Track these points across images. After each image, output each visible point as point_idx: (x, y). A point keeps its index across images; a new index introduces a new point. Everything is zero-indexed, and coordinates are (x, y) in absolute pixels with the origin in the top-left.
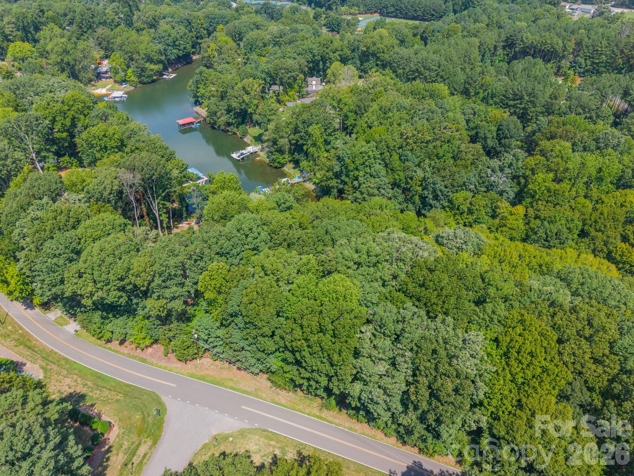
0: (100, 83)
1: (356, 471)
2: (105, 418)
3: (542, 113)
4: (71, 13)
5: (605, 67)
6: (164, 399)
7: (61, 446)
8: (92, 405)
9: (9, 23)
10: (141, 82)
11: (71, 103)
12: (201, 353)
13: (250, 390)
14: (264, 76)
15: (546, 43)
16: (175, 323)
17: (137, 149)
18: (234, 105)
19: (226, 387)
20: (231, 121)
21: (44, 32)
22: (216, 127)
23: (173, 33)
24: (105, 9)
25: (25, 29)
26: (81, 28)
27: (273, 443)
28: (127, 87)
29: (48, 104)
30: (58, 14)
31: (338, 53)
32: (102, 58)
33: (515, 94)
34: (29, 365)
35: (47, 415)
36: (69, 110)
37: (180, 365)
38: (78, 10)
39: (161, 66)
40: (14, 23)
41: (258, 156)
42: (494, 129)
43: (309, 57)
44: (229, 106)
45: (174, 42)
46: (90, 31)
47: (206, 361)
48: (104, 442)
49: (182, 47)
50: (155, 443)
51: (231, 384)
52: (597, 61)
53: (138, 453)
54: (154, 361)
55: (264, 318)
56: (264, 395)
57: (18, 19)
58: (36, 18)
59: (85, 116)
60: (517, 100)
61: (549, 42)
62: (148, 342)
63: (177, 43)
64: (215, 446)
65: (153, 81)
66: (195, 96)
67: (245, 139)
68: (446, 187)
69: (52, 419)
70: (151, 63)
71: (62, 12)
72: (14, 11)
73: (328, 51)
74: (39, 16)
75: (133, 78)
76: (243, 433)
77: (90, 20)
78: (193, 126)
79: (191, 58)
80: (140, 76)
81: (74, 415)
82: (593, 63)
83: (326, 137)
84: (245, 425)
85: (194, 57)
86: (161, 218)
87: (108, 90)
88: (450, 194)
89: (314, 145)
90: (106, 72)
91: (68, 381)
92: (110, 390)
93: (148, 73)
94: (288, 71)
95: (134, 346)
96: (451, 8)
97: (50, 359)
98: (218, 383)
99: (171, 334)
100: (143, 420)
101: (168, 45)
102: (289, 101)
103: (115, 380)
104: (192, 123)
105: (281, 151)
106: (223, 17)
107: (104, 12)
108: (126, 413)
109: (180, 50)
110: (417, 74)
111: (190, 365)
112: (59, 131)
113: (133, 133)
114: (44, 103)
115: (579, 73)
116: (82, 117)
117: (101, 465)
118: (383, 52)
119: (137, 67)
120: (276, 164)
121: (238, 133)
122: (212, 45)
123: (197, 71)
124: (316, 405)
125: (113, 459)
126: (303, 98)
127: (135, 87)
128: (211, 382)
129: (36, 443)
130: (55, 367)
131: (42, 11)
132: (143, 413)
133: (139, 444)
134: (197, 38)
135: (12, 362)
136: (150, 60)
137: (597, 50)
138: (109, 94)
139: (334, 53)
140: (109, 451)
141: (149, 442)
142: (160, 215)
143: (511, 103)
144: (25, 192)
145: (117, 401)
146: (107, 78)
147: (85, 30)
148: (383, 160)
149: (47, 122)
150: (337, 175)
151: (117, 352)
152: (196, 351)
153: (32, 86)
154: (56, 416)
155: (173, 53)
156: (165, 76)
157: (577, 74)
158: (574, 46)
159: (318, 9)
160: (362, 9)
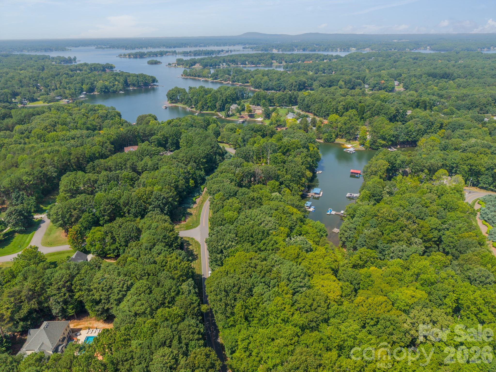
2: (187, 220)
6: (199, 226)
27: (197, 248)
28: (362, 148)
34: (196, 204)
50: (186, 230)
57: (347, 104)
64: (190, 239)
65: (378, 149)
71: (368, 104)
75: (368, 145)
78: (357, 175)
80: (372, 145)
87: (352, 146)
91: (195, 211)
92: (196, 217)
93: (377, 144)
100: (191, 225)
103: (200, 217)
108: (191, 222)
109: (410, 137)
119: (372, 140)
122: (424, 140)
130: (198, 208)
133: (184, 228)
136: (382, 138)
146: (358, 141)
155: (404, 138)
156: (389, 149)
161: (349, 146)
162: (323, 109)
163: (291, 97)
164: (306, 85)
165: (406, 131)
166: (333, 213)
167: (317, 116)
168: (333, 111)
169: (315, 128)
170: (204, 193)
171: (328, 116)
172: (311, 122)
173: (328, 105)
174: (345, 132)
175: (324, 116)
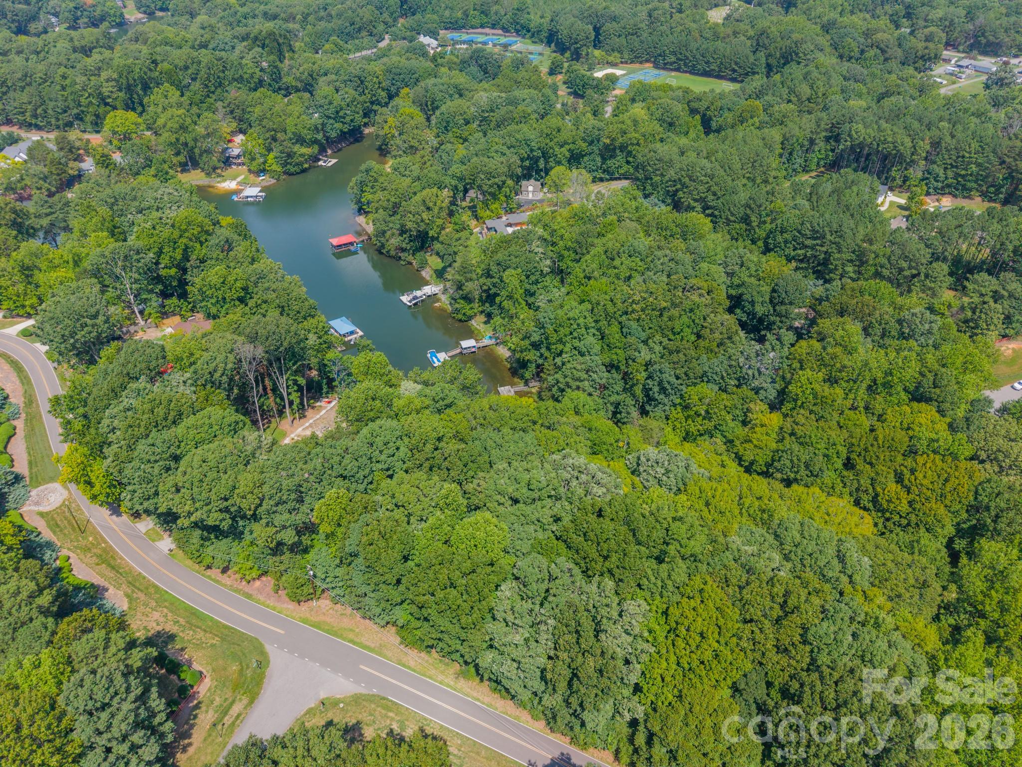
0: (229, 172)
1: (487, 758)
2: (196, 666)
3: (851, 261)
4: (195, 65)
5: (976, 182)
6: (268, 648)
7: (142, 698)
8: (182, 649)
9: (107, 81)
10: (285, 173)
11: (183, 227)
12: (318, 593)
13: (373, 645)
14: (453, 182)
15: (885, 142)
16: (288, 555)
17: (265, 302)
18: (409, 225)
19: (344, 639)
20: (404, 245)
21: (156, 96)
22: (384, 251)
23: (337, 99)
24: (242, 58)
25: (129, 89)
26: (207, 86)
27: (391, 714)
28: (266, 180)
29: (154, 228)
30: (176, 67)
31: (567, 147)
32: (233, 133)
33: (814, 231)
34: (111, 591)
35: (129, 662)
36: (181, 236)
37: (292, 606)
38: (205, 61)
39: (316, 149)
40: (114, 80)
41: (438, 300)
42: (766, 289)
43: (524, 152)
44: (403, 226)
45: (337, 112)
46: (219, 90)
47: (324, 603)
48: (193, 697)
49: (348, 119)
50: (251, 702)
51: (351, 636)
52: (963, 172)
53: (231, 712)
54: (262, 598)
55: (387, 563)
56: (389, 654)
57: (120, 74)
58: (145, 73)
59: (201, 244)
60: (815, 239)
61: (890, 139)
62: (255, 573)
63: (341, 114)
64: (321, 712)
65: (304, 171)
66: (359, 202)
67: (424, 273)
68: (678, 378)
69: (135, 667)
70: (302, 145)
71: (181, 64)
72: (115, 62)
73: (552, 144)
74: (150, 70)
75: (275, 167)
76: (357, 700)
77: (221, 75)
78: (352, 248)
79: (361, 133)
80: (285, 164)
81: (161, 660)
82: (957, 175)
83: (528, 287)
84: (361, 689)
85: (367, 131)
86: (291, 398)
87: (239, 183)
88: (683, 387)
89: (510, 297)
90: (238, 156)
91: (156, 615)
92: (205, 631)
93: (296, 160)
94: (490, 175)
95: (238, 576)
96: (763, 60)
97: (137, 584)
98: (335, 634)
99: (282, 568)
100: (241, 671)
101: (329, 117)
102: (490, 218)
103: (212, 620)
104: (351, 244)
105: (467, 299)
106: (412, 72)
107: (240, 64)
108: (221, 662)
109: (344, 123)
110: (679, 186)
111: (305, 607)
112: (166, 267)
113: (261, 277)
114: (149, 225)
115: (935, 189)
116: (198, 245)
117: (187, 723)
118: (638, 144)
119: (281, 152)
120: (460, 316)
121: (414, 262)
122: (391, 120)
123: (363, 167)
124: (451, 671)
125: (201, 716)
126: (511, 212)
127: (278, 180)
128: (327, 632)
129: (116, 694)
130: (142, 596)
131: (154, 62)
132: (241, 664)
133: (233, 702)
134: (372, 103)
135: (92, 585)
136: (300, 140)
137: (963, 157)
138: (241, 191)
139: (562, 146)
140: (197, 707)
141: (245, 701)
142: (289, 394)
143: (809, 242)
144: (118, 369)
145: (213, 645)
146: (239, 164)
147: (213, 89)
148: (599, 330)
149: (151, 255)
150: (536, 346)
151: (217, 581)
152: (311, 591)
153: (135, 199)
154: (139, 664)
155: (335, 128)
156: (321, 163)
157: (931, 190)
158: (928, 147)
159: (558, 56)
160: (626, 56)
161: (231, 185)
162: (51, 104)
165: (332, 110)
166: (442, 356)
167: (39, 128)
168: (91, 102)
169: (88, 165)
170: (47, 535)
171: (81, 119)
172: (61, 149)
173: (63, 88)
174: (197, 151)
175: (70, 125)
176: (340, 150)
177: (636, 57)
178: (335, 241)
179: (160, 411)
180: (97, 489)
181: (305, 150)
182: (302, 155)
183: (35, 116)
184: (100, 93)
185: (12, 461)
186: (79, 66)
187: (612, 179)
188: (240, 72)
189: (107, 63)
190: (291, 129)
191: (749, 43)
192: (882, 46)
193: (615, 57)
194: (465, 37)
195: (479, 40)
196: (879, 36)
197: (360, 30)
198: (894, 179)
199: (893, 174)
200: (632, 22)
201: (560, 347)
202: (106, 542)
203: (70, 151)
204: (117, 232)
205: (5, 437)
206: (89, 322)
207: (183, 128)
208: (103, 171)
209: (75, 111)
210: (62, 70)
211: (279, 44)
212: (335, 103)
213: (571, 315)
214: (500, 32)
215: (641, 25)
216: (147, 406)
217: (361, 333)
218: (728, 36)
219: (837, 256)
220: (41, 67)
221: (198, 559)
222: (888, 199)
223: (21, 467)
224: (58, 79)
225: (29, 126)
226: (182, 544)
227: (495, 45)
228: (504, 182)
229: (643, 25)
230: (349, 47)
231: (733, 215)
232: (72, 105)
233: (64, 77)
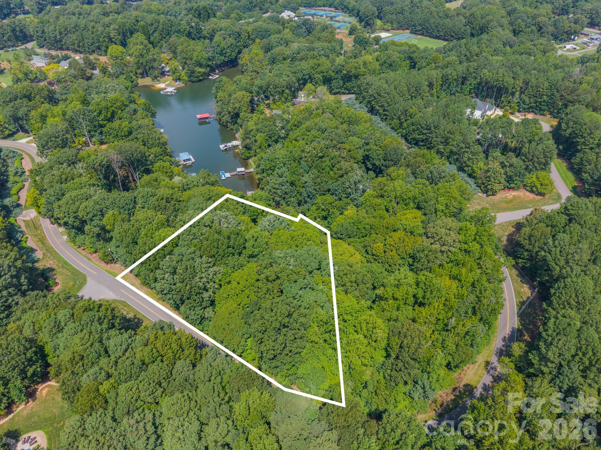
0: (164, 79)
2: (57, 281)
3: (442, 143)
4: (157, 24)
5: (547, 106)
6: (88, 279)
8: (55, 274)
9: (114, 29)
10: (190, 81)
11: (114, 102)
12: (115, 260)
16: (102, 241)
17: (137, 138)
18: (231, 110)
20: (229, 120)
21: (133, 39)
23: (223, 44)
24: (181, 20)
25: (124, 35)
26: (161, 34)
27: (125, 308)
28: (179, 84)
29: (100, 101)
30: (147, 24)
31: (322, 74)
34: (38, 251)
36: (112, 106)
37: (103, 265)
38: (162, 21)
39: (208, 69)
40: (117, 29)
41: (237, 148)
42: (381, 152)
43: (300, 76)
45: (222, 51)
46: (168, 37)
47: (117, 266)
48: (51, 290)
49: (228, 55)
52: (539, 100)
54: (94, 261)
57: (120, 27)
58: (132, 26)
59: (122, 110)
60: (428, 130)
61: (500, 79)
62: (93, 250)
63: (224, 52)
65: (200, 80)
68: (315, 190)
70: (200, 67)
71: (149, 22)
72: (118, 21)
73: (314, 72)
74: (135, 25)
75: (185, 78)
76: (114, 301)
77: (169, 29)
78: (207, 120)
79: (237, 62)
80: (190, 76)
84: (118, 298)
88: (317, 195)
90: (168, 72)
91: (51, 262)
92: (67, 269)
93: (196, 74)
95: (88, 252)
97: (49, 250)
99: (100, 247)
100: (74, 285)
101: (217, 53)
102: (276, 109)
104: (207, 118)
108: (67, 281)
109: (225, 57)
110: (373, 98)
111: (109, 266)
112: (102, 120)
115: (523, 109)
116: (120, 111)
119: (189, 70)
120: (243, 157)
121: (233, 129)
122: (246, 56)
127: (186, 84)
130: (49, 255)
131: (137, 21)
132: (75, 282)
135: (32, 248)
136: (200, 65)
137: (540, 91)
138: (165, 89)
139: (319, 74)
143: (425, 131)
144: (55, 159)
145: (67, 275)
146: (169, 76)
147: (164, 36)
151: (80, 253)
152: (111, 259)
155: (220, 59)
156: (210, 77)
157: (521, 109)
158: (521, 85)
159: (358, 25)
160: (395, 26)
161: (162, 86)
162: (86, 41)
163: (13, 30)
164: (12, 6)
165: (219, 49)
166: (228, 175)
167: (81, 53)
168: (104, 41)
169: (96, 72)
170: (23, 228)
171: (100, 49)
172: (85, 63)
173: (93, 33)
174: (147, 67)
175: (93, 51)
176: (223, 71)
177: (400, 26)
178: (199, 116)
179: (64, 177)
180: (41, 210)
181: (202, 70)
182: (199, 72)
183: (79, 46)
184: (109, 36)
185: (19, 198)
186: (101, 22)
187: (349, 93)
188: (179, 28)
189: (114, 21)
190: (195, 58)
191: (464, 20)
192: (541, 25)
193: (388, 26)
194: (313, 11)
195: (320, 14)
196: (540, 19)
197: (255, 6)
198: (503, 102)
199: (502, 99)
200: (400, 6)
201: (271, 172)
202: (44, 233)
203: (90, 64)
204: (85, 102)
205: (19, 188)
206: (53, 139)
207: (142, 55)
208: (102, 75)
209: (97, 45)
210: (93, 24)
211: (209, 13)
212: (221, 46)
213: (277, 156)
214: (333, 9)
215: (405, 8)
216: (59, 174)
217: (193, 160)
218: (454, 16)
219: (434, 139)
220: (84, 22)
221: (74, 242)
222: (496, 113)
223: (22, 202)
224: (90, 28)
225: (76, 51)
226: (69, 235)
227: (327, 17)
228: (283, 91)
229: (406, 8)
230: (245, 16)
231: (395, 115)
232: (96, 41)
233: (93, 27)
